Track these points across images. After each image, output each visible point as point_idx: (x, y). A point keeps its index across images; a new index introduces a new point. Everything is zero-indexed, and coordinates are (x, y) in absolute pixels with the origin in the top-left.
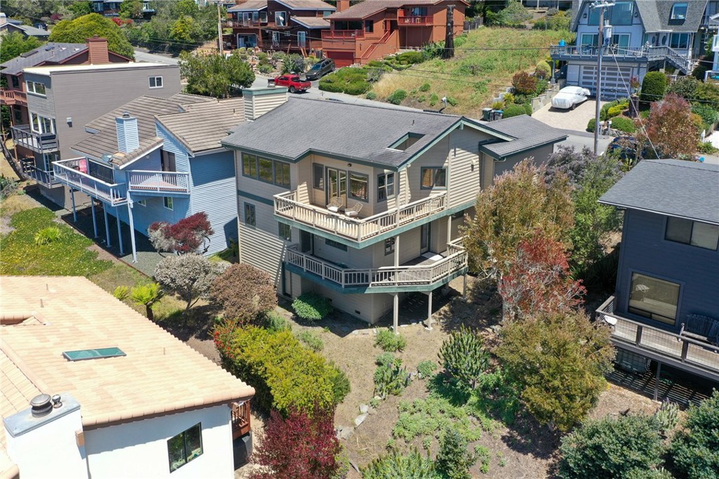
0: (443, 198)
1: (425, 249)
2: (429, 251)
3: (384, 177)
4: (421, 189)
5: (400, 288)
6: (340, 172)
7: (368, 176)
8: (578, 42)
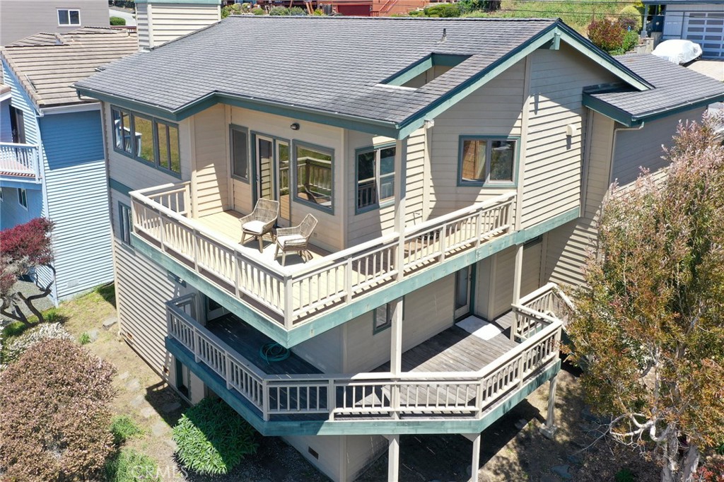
0: (507, 206)
1: (464, 310)
2: (471, 313)
3: (373, 155)
4: (459, 185)
5: (403, 424)
6: (278, 142)
7: (332, 151)
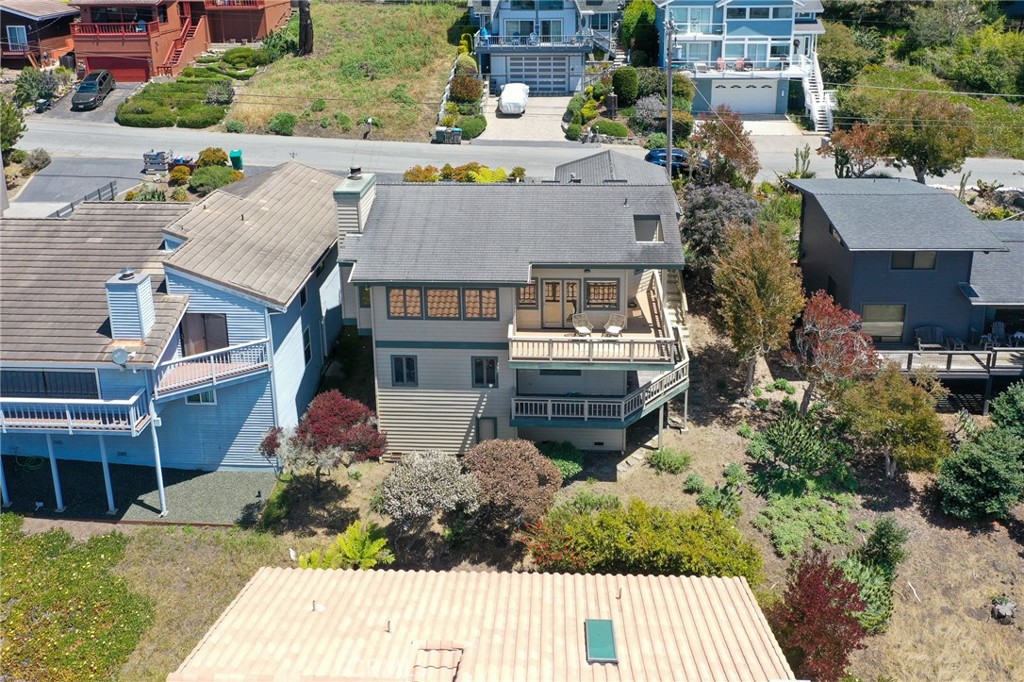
6: (566, 281)
7: (617, 279)
8: (501, 32)
